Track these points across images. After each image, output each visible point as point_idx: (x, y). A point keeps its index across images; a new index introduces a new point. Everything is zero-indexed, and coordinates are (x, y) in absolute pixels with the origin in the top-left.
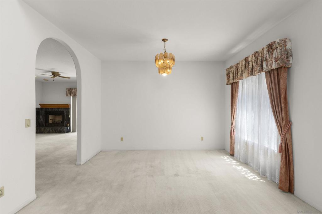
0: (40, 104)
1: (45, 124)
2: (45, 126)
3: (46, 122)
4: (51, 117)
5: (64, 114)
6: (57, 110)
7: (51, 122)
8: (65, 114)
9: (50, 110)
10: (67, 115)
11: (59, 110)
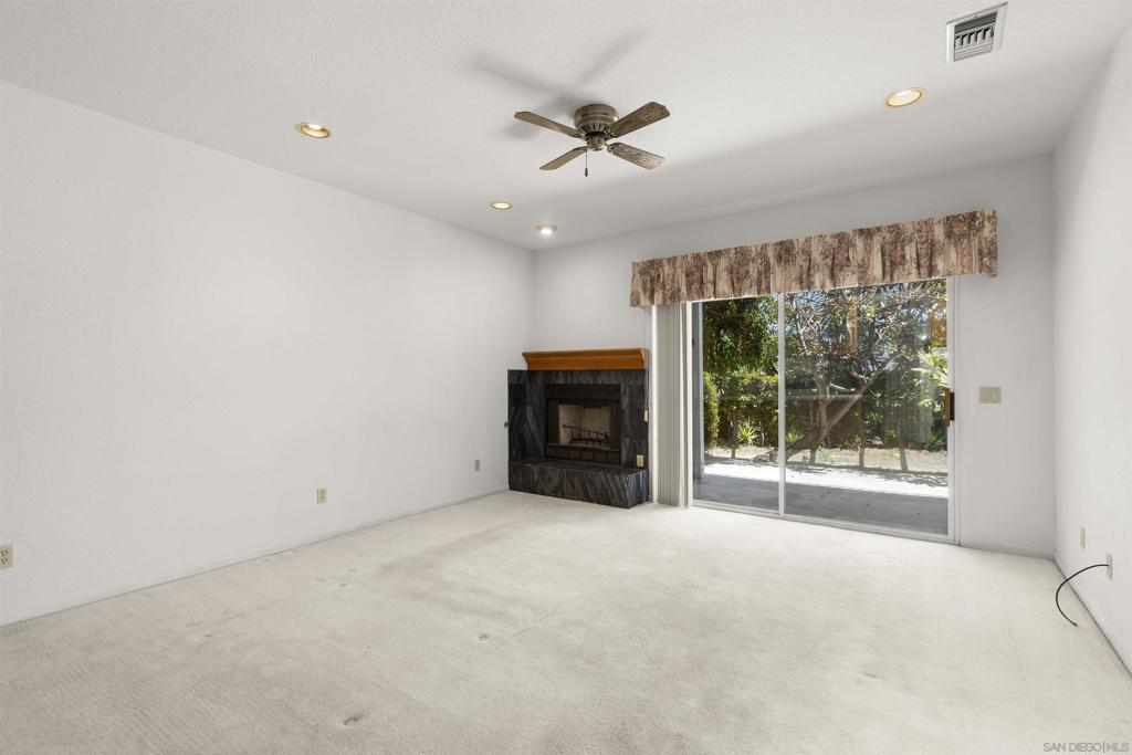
0: (524, 355)
1: (546, 447)
2: (546, 456)
3: (547, 440)
4: (565, 415)
5: (618, 402)
6: (591, 382)
7: (564, 437)
8: (625, 401)
9: (561, 381)
10: (631, 406)
11: (600, 382)
